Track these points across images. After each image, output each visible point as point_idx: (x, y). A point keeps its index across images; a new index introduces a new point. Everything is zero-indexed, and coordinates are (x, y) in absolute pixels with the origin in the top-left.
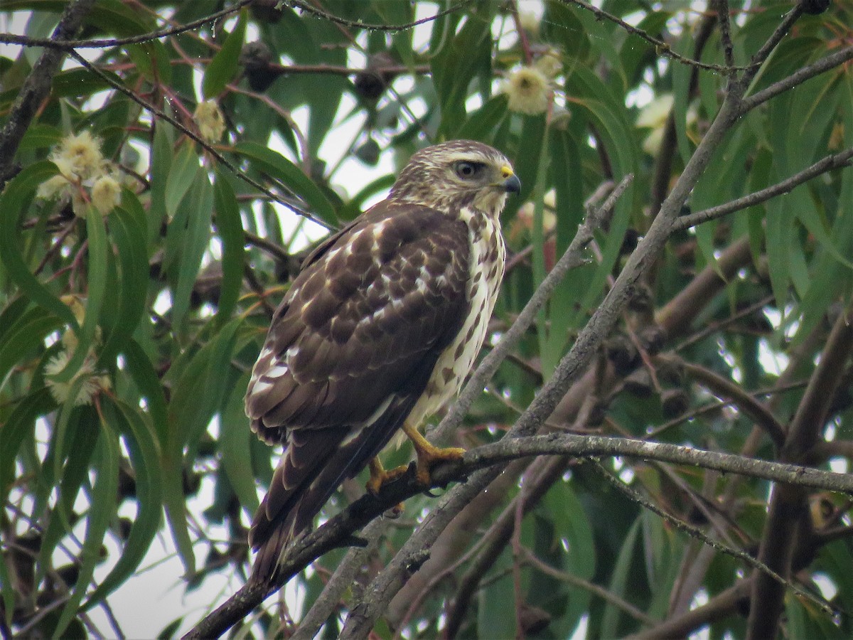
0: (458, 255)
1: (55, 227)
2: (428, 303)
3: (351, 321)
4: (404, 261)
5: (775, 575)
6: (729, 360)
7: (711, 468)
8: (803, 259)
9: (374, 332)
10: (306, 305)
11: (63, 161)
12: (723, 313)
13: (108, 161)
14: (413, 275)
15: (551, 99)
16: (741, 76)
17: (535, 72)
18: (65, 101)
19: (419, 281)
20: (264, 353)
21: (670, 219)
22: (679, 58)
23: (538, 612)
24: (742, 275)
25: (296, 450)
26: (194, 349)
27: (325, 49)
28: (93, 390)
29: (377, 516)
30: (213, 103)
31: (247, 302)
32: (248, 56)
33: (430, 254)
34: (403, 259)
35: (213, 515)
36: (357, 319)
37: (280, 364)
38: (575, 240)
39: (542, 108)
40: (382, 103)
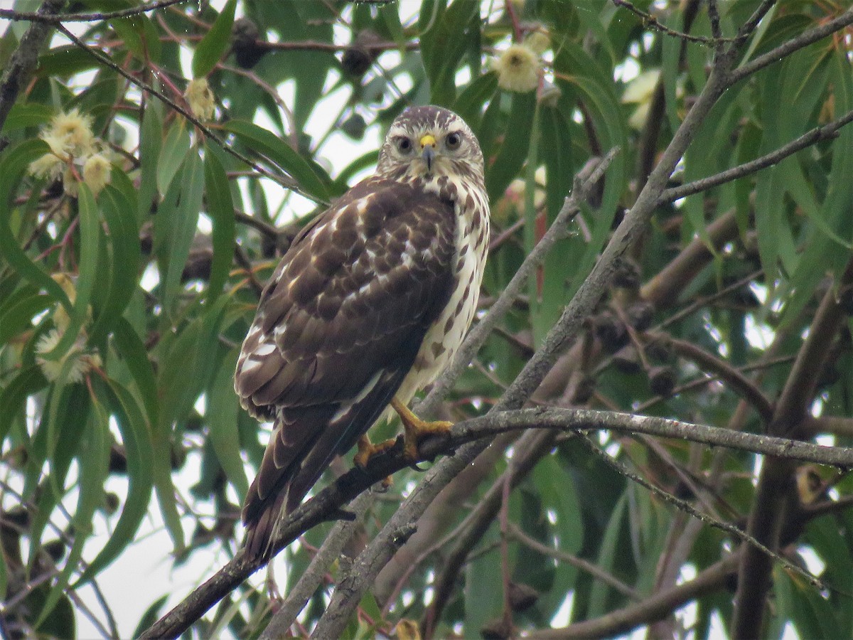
0: (443, 228)
1: (43, 205)
2: (414, 277)
3: (338, 298)
4: (389, 236)
5: (764, 548)
6: (716, 334)
7: (699, 441)
8: (789, 233)
9: (360, 308)
10: (293, 282)
11: (54, 140)
12: (709, 289)
13: (98, 139)
14: (398, 250)
15: (541, 76)
16: (728, 48)
17: (525, 49)
18: (54, 79)
19: (404, 255)
20: (253, 330)
21: (656, 192)
22: (667, 30)
23: (525, 589)
24: (729, 249)
25: (286, 428)
26: (182, 325)
27: (312, 26)
28: (85, 368)
29: (364, 489)
30: (203, 83)
31: (235, 280)
32: (236, 33)
33: (415, 229)
34: (389, 234)
35: (200, 492)
36: (343, 295)
37: (269, 342)
38: (561, 212)
39: (532, 85)
40: (368, 78)
